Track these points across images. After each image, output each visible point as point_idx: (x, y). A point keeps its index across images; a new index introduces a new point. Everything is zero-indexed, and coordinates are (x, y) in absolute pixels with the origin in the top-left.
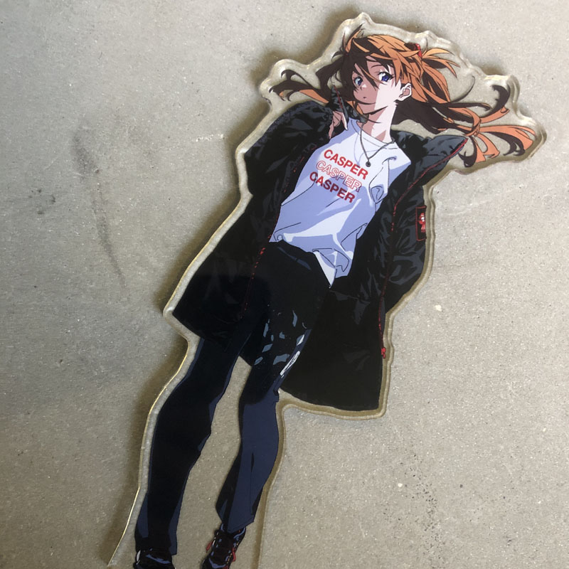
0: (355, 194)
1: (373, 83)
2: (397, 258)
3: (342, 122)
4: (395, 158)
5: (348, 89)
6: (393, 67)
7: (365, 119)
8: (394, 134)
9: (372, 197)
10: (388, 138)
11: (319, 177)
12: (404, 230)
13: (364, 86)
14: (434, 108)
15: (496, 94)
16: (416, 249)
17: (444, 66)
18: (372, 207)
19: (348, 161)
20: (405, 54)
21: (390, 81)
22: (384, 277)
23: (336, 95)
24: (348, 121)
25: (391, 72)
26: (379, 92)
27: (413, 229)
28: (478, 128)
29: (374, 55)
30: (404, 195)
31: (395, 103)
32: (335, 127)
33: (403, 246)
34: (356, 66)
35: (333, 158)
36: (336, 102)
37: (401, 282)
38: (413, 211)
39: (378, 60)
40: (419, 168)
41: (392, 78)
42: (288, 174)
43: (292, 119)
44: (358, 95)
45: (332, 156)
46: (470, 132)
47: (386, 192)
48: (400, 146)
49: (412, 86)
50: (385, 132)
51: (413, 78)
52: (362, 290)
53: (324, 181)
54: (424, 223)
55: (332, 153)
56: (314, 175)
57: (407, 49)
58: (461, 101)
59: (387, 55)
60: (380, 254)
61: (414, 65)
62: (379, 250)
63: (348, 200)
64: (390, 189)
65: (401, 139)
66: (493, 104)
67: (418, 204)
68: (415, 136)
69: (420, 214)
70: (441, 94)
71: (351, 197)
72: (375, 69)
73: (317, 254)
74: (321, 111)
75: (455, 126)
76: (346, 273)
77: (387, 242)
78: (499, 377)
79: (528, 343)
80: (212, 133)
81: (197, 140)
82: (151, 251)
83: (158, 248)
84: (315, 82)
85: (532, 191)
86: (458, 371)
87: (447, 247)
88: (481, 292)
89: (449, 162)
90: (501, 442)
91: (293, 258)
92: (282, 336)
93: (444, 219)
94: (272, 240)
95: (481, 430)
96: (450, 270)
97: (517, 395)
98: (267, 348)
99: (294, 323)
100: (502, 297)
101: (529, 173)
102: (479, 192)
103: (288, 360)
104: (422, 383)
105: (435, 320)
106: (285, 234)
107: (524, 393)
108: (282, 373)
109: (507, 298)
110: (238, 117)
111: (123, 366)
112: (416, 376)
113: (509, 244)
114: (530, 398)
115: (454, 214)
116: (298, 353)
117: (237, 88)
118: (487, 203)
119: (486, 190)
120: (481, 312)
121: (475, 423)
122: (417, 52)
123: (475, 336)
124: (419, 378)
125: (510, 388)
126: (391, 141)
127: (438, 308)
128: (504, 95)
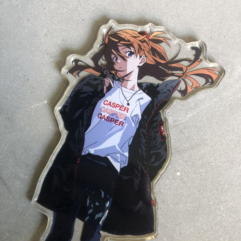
0: (124, 121)
1: (124, 59)
2: (152, 152)
3: (110, 84)
4: (142, 99)
5: (111, 64)
6: (134, 47)
7: (122, 80)
8: (140, 85)
9: (133, 121)
10: (137, 88)
11: (103, 115)
12: (153, 136)
13: (119, 61)
14: (160, 67)
15: (194, 52)
16: (162, 145)
17: (163, 41)
18: (134, 127)
19: (117, 104)
20: (139, 39)
21: (133, 56)
22: (147, 163)
23: (104, 69)
24: (113, 82)
25: (133, 50)
26: (128, 63)
27: (158, 135)
28: (186, 73)
29: (122, 42)
30: (151, 117)
31: (138, 68)
32: (107, 87)
33: (154, 145)
34: (113, 50)
35: (109, 104)
36: (105, 73)
37: (156, 164)
38: (157, 125)
39: (124, 45)
40: (156, 102)
41: (134, 54)
42: (85, 117)
43: (82, 87)
44: (116, 67)
45: (108, 103)
46: (182, 76)
47: (140, 117)
48: (144, 91)
49: (146, 56)
50: (134, 85)
51: (146, 52)
52: (136, 172)
53: (106, 117)
54: (164, 131)
55: (107, 102)
56: (100, 115)
57: (140, 35)
58: (175, 60)
59: (129, 41)
60: (142, 151)
61: (145, 44)
62: (142, 149)
63: (121, 125)
64: (142, 116)
65: (144, 88)
66: (192, 58)
67: (159, 121)
68: (152, 85)
69: (161, 127)
70: (162, 58)
71: (122, 124)
72: (124, 50)
73: (109, 157)
74: (97, 80)
75: (173, 75)
76: (126, 165)
77: (145, 145)
78: (216, 204)
79: (229, 184)
80: (40, 101)
81: (33, 107)
82: (20, 170)
83: (23, 168)
84: (91, 63)
85: (221, 102)
86: (193, 205)
87: (178, 141)
88: (200, 162)
89: (173, 95)
90: (221, 236)
91: (96, 161)
92: (97, 204)
93: (174, 126)
94: (83, 154)
95: (209, 232)
96: (182, 153)
97: (227, 211)
98: (90, 211)
99: (103, 196)
100: (212, 162)
101: (218, 93)
102: (191, 108)
103: (103, 216)
104: (176, 214)
105: (178, 180)
106: (89, 149)
107: (230, 209)
108: (101, 223)
109: (215, 162)
110: (53, 90)
111: (18, 231)
112: (172, 211)
113: (212, 133)
114: (233, 211)
115: (179, 123)
116: (107, 211)
117: (49, 74)
118: (197, 113)
119: (195, 106)
120: (202, 172)
121: (206, 229)
122: (146, 36)
123: (200, 185)
124: (173, 212)
125: (222, 208)
126: (139, 89)
127: (179, 174)
128: (198, 51)
